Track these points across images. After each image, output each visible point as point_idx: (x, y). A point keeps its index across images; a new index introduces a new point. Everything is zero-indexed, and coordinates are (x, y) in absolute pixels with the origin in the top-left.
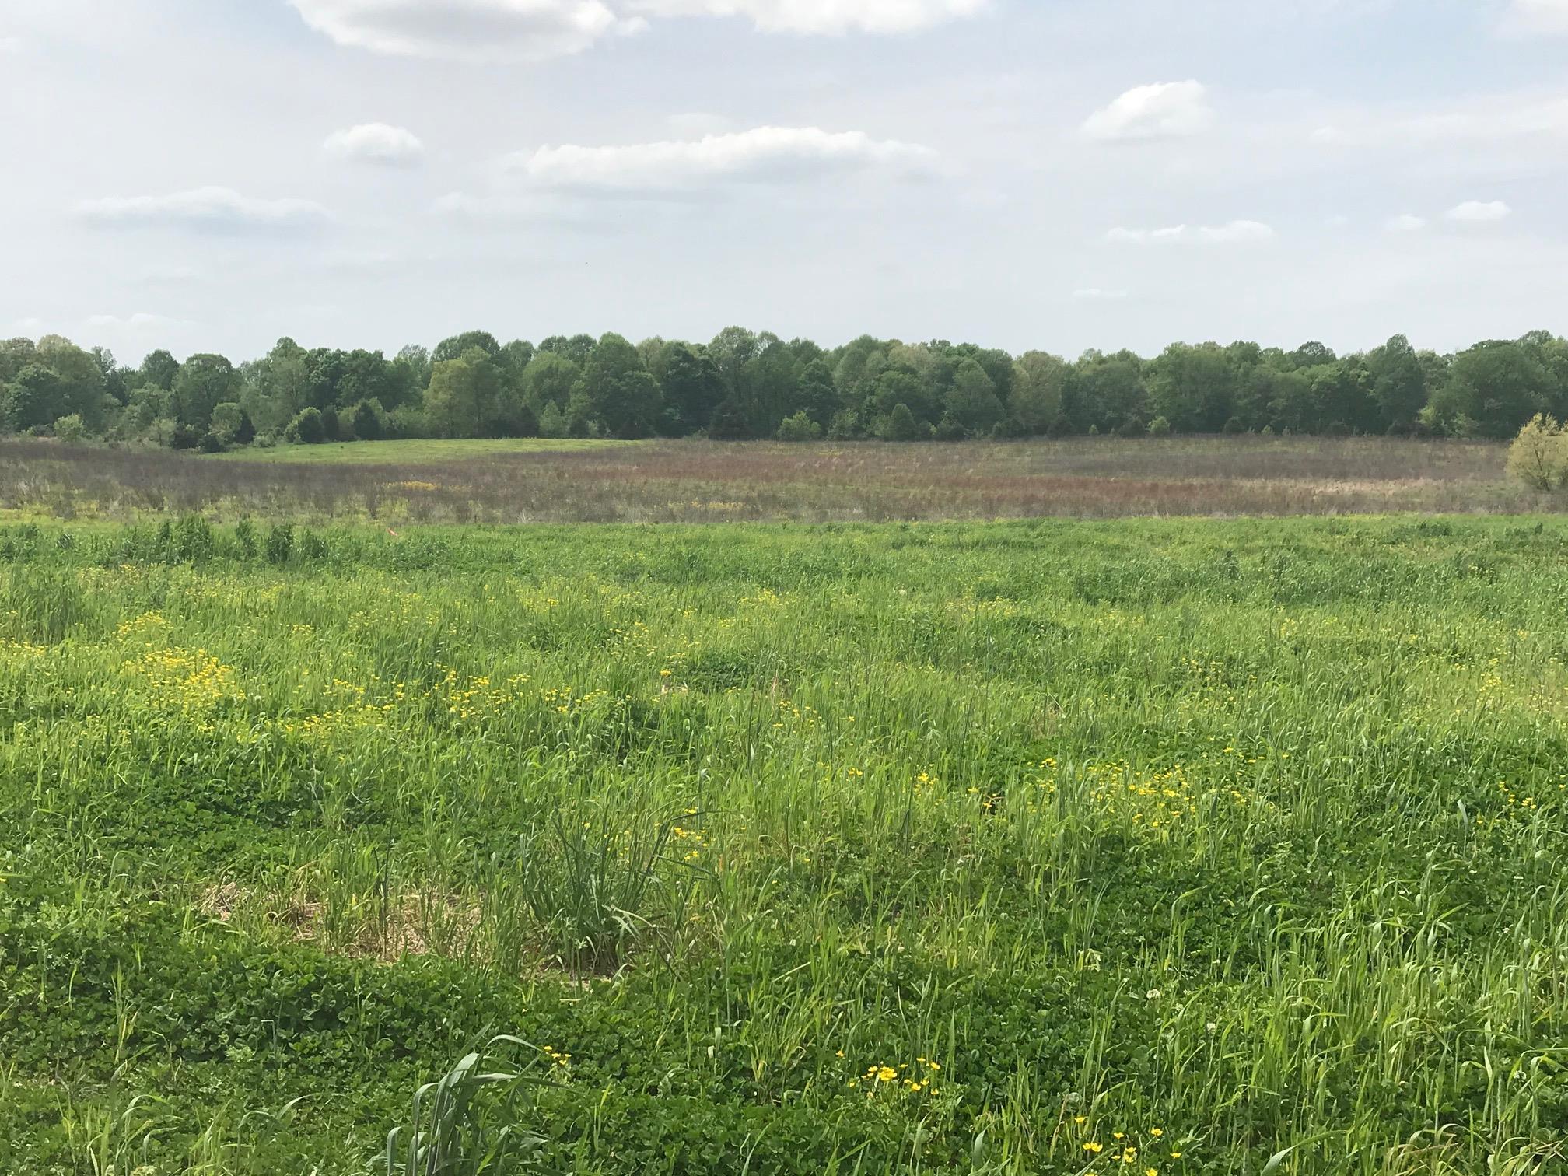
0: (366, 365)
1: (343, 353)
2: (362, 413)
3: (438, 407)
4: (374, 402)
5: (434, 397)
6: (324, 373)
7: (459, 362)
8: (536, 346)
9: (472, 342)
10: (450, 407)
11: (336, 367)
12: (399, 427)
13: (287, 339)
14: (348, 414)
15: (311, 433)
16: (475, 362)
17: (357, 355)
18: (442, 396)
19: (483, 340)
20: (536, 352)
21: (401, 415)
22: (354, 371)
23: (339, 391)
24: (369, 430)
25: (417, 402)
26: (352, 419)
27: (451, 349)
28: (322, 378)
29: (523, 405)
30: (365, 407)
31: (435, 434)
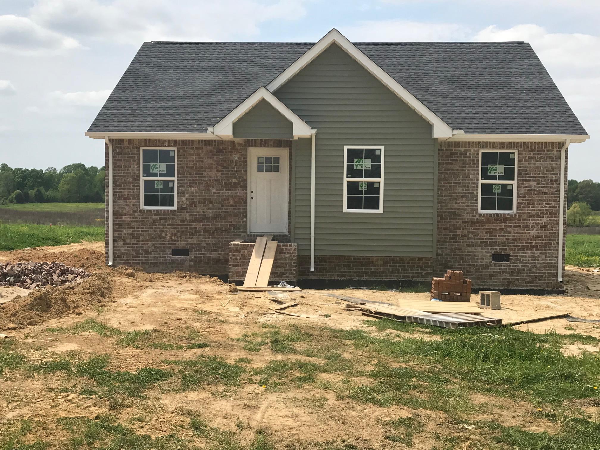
0: (35, 175)
1: (28, 170)
2: (37, 193)
3: (64, 191)
4: (41, 188)
5: (63, 187)
6: (20, 177)
7: (72, 174)
8: (99, 169)
9: (77, 167)
10: (69, 191)
11: (25, 176)
12: (50, 198)
13: (5, 164)
14: (32, 193)
15: (20, 200)
16: (79, 174)
17: (33, 171)
18: (66, 186)
19: (81, 166)
20: (99, 171)
21: (50, 193)
22: (32, 177)
23: (26, 184)
24: (40, 199)
25: (56, 189)
26: (34, 195)
27: (68, 169)
28: (20, 179)
29: (96, 191)
30: (38, 191)
31: (62, 201)
